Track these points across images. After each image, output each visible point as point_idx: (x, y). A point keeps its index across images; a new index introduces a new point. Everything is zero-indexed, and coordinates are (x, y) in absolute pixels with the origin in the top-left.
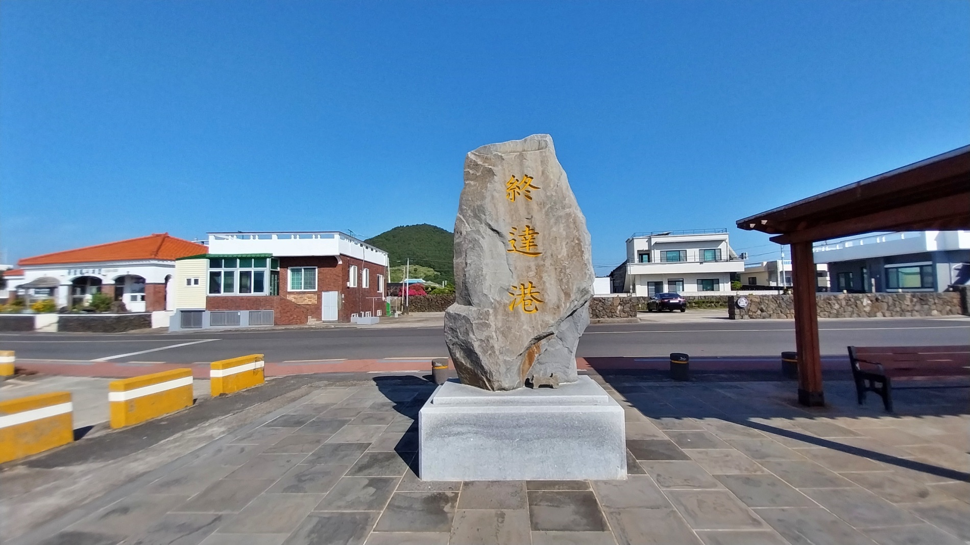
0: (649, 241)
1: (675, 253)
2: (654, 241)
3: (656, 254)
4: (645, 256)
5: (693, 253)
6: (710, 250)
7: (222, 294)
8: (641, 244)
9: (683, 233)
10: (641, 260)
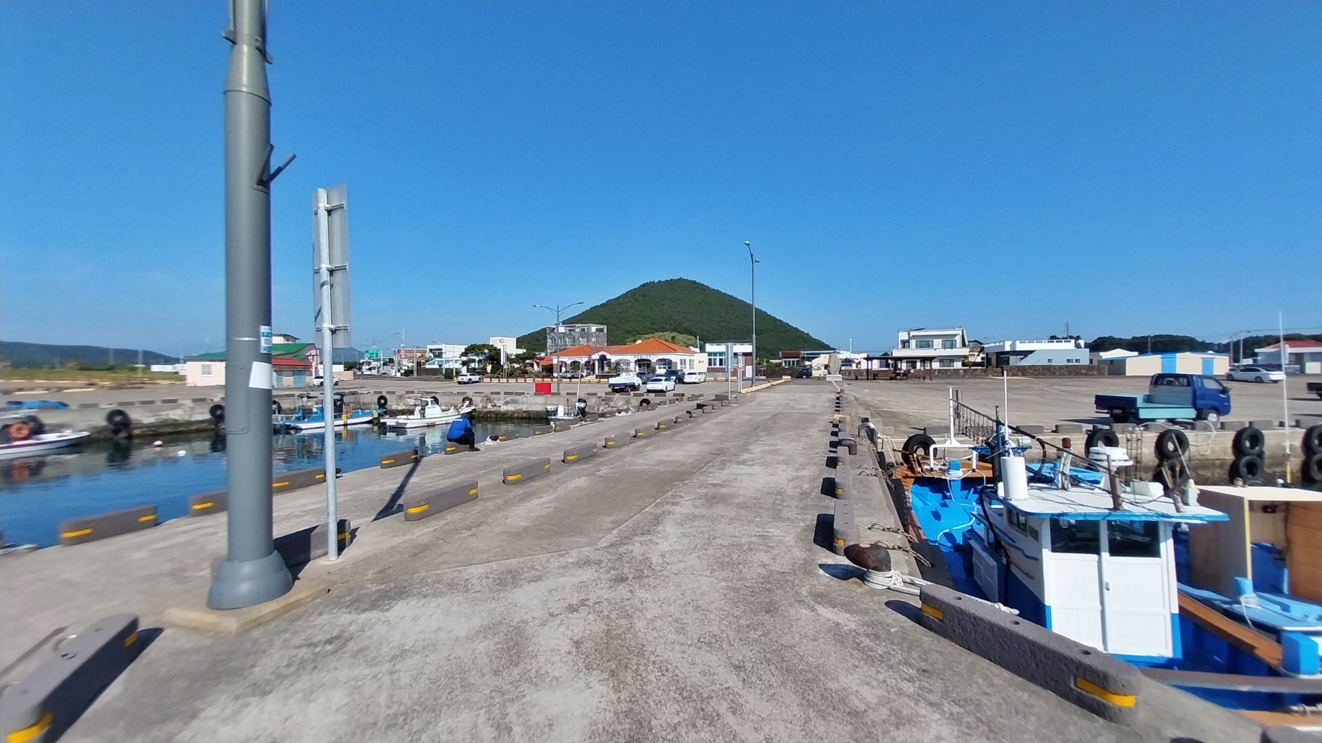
0: (909, 334)
1: (925, 343)
2: (912, 333)
3: (913, 343)
4: (905, 344)
5: (937, 343)
6: (949, 342)
7: (713, 366)
8: (903, 336)
9: (932, 329)
10: (904, 347)
